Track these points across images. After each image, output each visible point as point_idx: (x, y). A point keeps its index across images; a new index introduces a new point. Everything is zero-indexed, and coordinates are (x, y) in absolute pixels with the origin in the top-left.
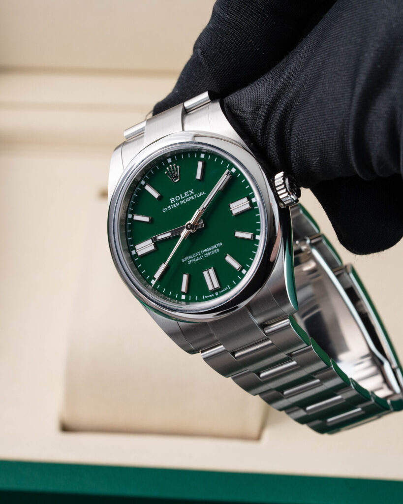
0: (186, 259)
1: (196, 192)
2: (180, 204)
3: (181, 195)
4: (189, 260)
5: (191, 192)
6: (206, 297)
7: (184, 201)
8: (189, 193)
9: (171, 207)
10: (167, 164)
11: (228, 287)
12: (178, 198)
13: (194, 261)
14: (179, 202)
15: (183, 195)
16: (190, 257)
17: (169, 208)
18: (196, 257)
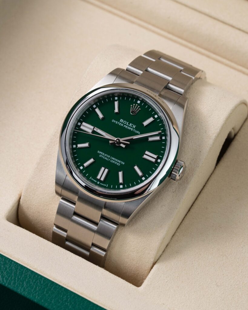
0: (101, 152)
1: (136, 129)
2: (123, 126)
3: (128, 123)
4: (101, 155)
5: (134, 127)
6: (92, 179)
7: (126, 127)
8: (133, 126)
9: (118, 123)
10: (136, 103)
11: (106, 186)
12: (125, 122)
13: (103, 157)
14: (124, 124)
15: (129, 124)
16: (103, 154)
17: (117, 122)
18: (106, 157)
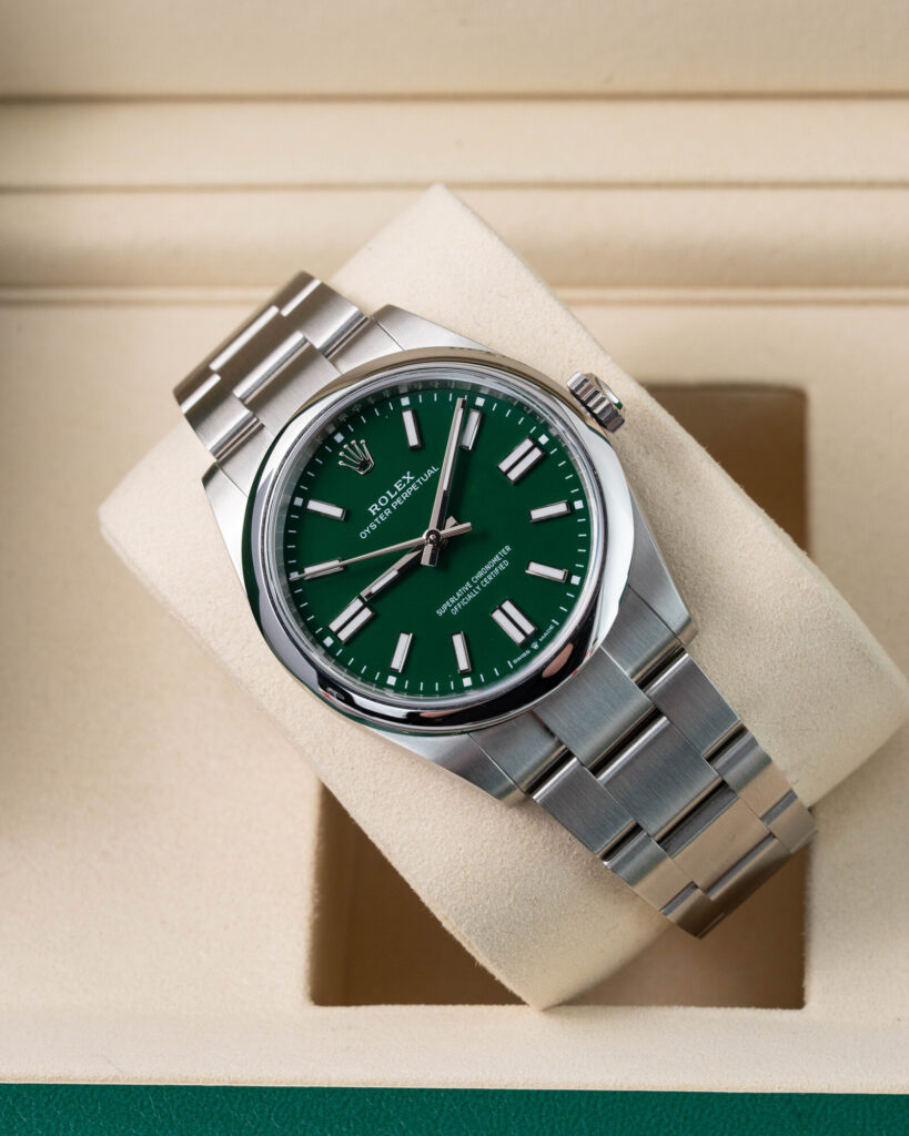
0: (445, 607)
1: (417, 473)
2: (392, 509)
3: (388, 492)
4: (453, 607)
5: (408, 478)
6: (515, 661)
7: (398, 501)
8: (405, 481)
9: (376, 523)
10: (338, 447)
11: (554, 624)
12: (383, 500)
13: (464, 603)
14: (389, 506)
15: (393, 490)
16: (453, 600)
17: (373, 526)
18: (465, 595)
